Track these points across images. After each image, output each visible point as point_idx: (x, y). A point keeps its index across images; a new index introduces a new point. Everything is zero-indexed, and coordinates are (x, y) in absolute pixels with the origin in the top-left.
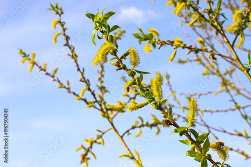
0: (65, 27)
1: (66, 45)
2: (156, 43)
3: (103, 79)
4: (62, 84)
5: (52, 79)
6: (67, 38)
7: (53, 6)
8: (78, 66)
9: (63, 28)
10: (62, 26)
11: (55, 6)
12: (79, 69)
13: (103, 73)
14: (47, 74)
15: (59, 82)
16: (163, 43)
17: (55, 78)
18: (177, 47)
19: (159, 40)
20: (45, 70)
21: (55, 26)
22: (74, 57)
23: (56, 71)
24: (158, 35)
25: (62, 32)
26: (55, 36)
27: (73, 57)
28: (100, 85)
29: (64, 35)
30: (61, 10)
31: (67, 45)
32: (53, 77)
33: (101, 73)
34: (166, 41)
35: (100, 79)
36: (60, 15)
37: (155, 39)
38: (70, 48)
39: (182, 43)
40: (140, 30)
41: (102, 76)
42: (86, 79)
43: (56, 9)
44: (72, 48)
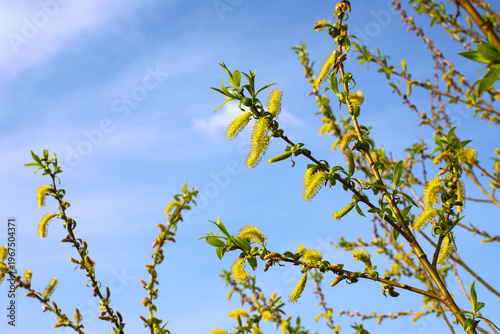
0: (64, 200)
1: (67, 240)
2: (258, 257)
3: (154, 302)
4: (64, 318)
5: (43, 306)
6: (71, 224)
7: (36, 158)
8: (95, 284)
9: (61, 202)
10: (59, 197)
11: (41, 157)
12: (97, 292)
13: (156, 286)
14: (32, 294)
15: (58, 312)
16: (274, 259)
17: (50, 304)
18: (308, 267)
19: (266, 252)
20: (28, 286)
21: (42, 200)
22: (87, 264)
23: (51, 289)
24: (263, 240)
25: (59, 212)
26: (43, 223)
27: (83, 266)
28: (148, 317)
29: (64, 217)
30: (55, 164)
31: (70, 239)
32: (45, 301)
33: (151, 287)
34: (281, 253)
35: (148, 302)
36: (53, 176)
37: (256, 249)
38: (77, 246)
39: (320, 259)
40: (221, 227)
41: (154, 294)
42: (115, 314)
43: (44, 163)
44: (82, 246)
